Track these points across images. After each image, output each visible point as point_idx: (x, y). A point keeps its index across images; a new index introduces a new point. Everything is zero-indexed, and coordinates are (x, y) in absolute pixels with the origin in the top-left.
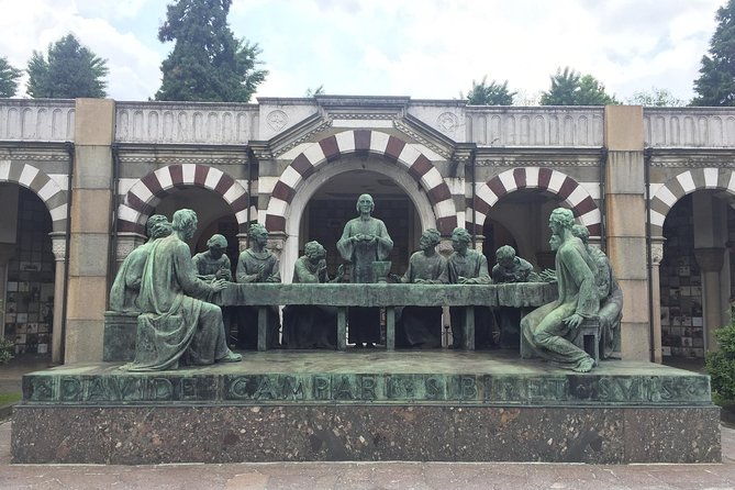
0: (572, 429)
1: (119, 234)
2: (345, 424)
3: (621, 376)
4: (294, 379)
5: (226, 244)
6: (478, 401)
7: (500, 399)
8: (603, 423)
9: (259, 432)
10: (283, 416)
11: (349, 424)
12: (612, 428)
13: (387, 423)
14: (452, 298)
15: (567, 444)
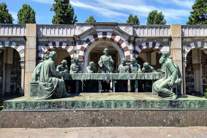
0: (171, 117)
1: (39, 61)
2: (102, 115)
3: (185, 100)
4: (86, 102)
5: (67, 63)
6: (142, 108)
7: (149, 107)
8: (180, 115)
9: (76, 118)
10: (83, 113)
11: (103, 116)
12: (183, 116)
13: (114, 115)
14: (132, 77)
15: (170, 121)
